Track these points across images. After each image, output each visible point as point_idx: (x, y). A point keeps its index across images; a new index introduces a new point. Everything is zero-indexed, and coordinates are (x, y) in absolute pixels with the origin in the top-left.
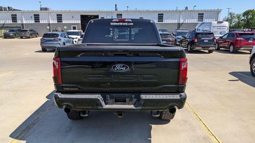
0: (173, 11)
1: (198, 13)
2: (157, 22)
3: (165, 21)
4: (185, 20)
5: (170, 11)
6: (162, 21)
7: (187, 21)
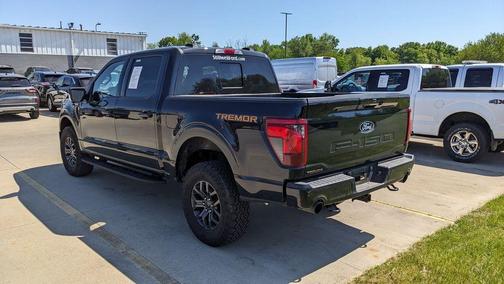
0: (52, 30)
1: (106, 37)
2: (20, 52)
3: (38, 50)
4: (82, 50)
5: (45, 30)
6: (32, 50)
7: (86, 53)
